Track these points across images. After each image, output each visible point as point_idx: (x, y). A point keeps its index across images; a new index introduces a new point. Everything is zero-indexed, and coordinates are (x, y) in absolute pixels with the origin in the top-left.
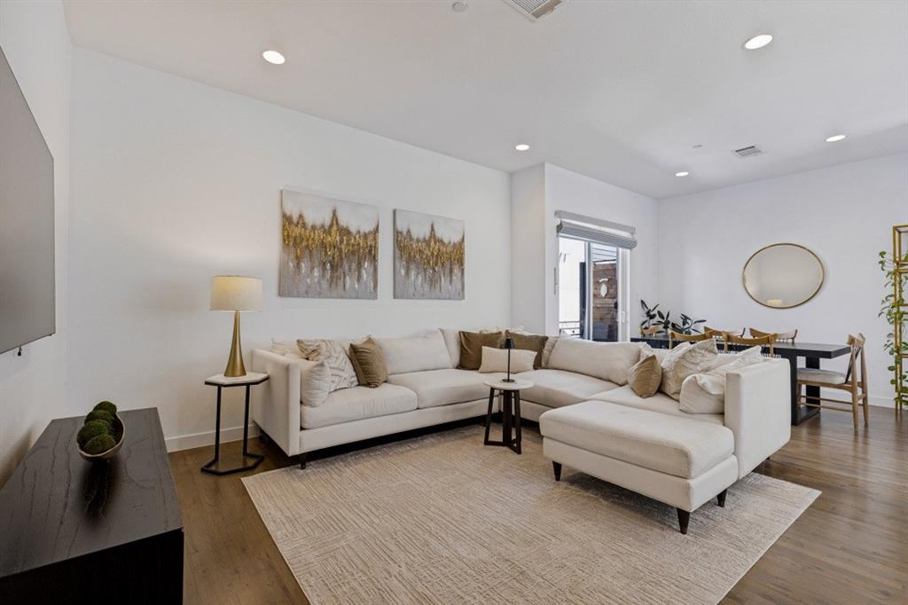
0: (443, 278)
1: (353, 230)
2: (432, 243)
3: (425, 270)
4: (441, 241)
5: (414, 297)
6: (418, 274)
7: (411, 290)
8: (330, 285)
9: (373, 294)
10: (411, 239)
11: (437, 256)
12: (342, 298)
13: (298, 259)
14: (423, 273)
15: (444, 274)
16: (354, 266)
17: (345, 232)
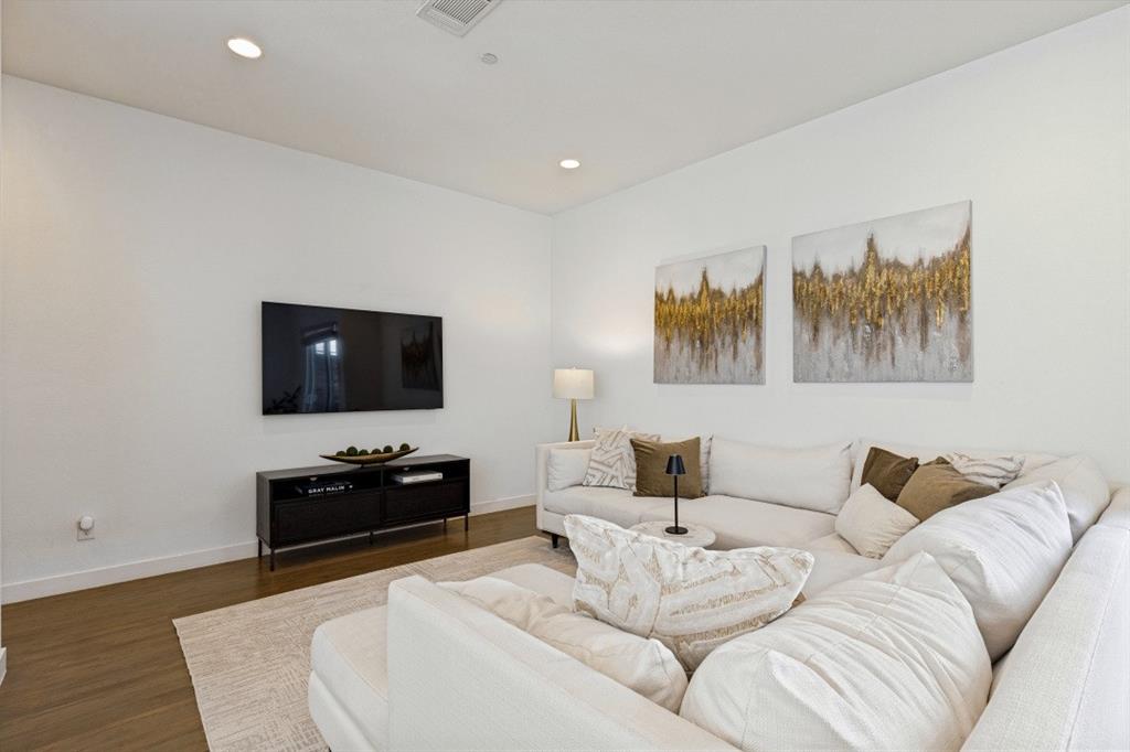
0: (899, 339)
1: (727, 291)
2: (871, 275)
3: (853, 329)
4: (897, 266)
5: (829, 378)
6: (836, 338)
7: (824, 367)
8: (700, 368)
9: (756, 374)
10: (822, 279)
11: (883, 297)
12: (714, 383)
13: (668, 340)
14: (849, 333)
15: (904, 330)
16: (728, 339)
17: (719, 294)
